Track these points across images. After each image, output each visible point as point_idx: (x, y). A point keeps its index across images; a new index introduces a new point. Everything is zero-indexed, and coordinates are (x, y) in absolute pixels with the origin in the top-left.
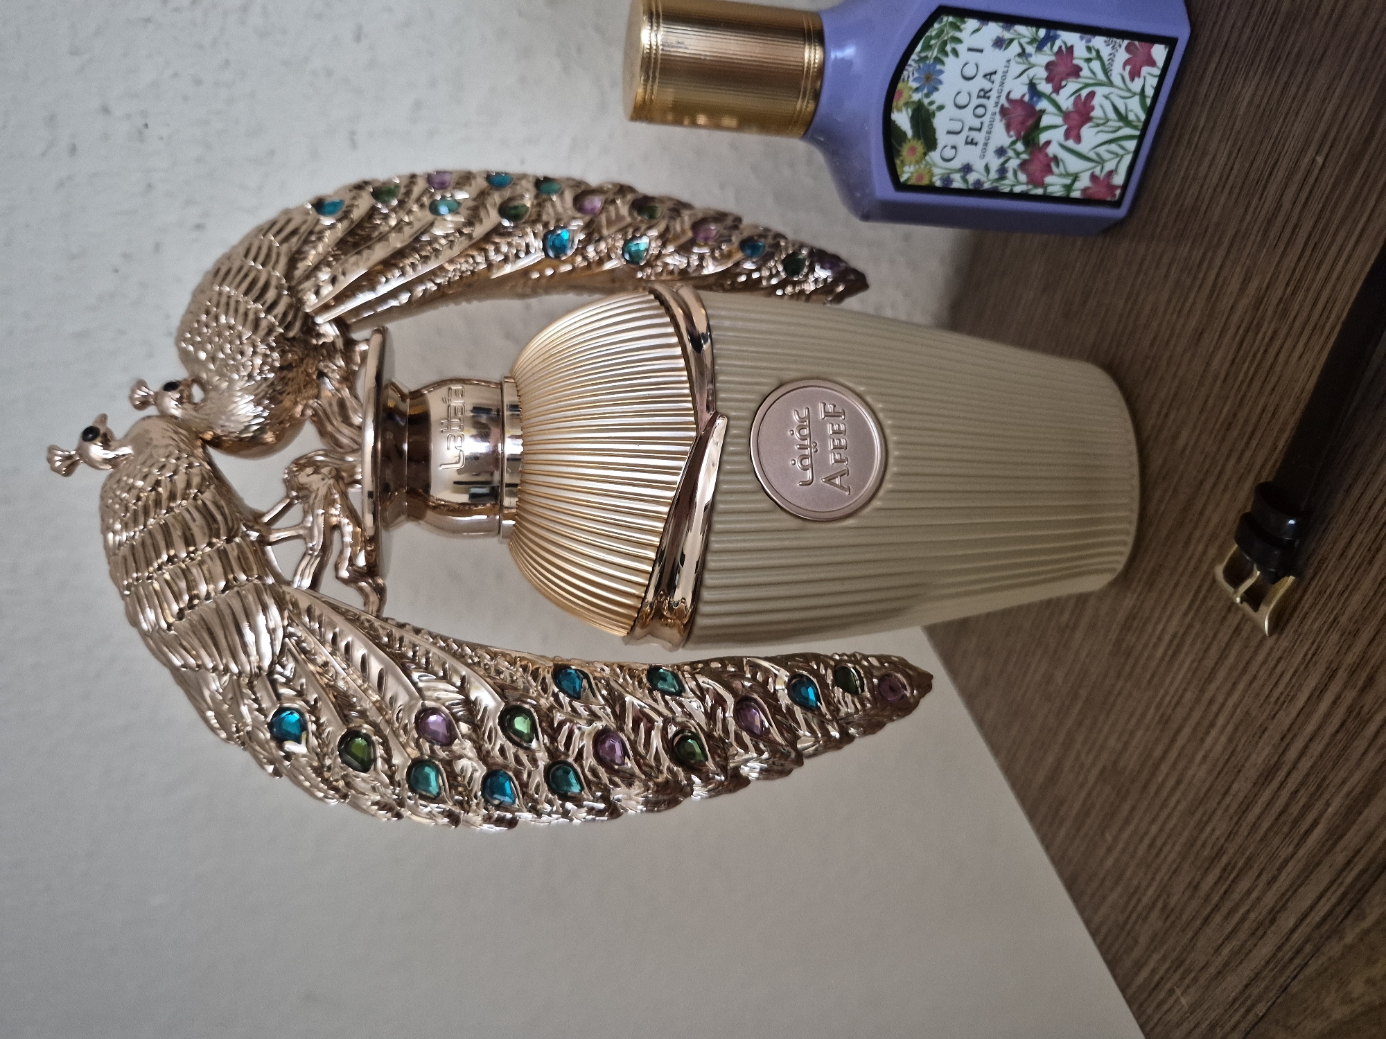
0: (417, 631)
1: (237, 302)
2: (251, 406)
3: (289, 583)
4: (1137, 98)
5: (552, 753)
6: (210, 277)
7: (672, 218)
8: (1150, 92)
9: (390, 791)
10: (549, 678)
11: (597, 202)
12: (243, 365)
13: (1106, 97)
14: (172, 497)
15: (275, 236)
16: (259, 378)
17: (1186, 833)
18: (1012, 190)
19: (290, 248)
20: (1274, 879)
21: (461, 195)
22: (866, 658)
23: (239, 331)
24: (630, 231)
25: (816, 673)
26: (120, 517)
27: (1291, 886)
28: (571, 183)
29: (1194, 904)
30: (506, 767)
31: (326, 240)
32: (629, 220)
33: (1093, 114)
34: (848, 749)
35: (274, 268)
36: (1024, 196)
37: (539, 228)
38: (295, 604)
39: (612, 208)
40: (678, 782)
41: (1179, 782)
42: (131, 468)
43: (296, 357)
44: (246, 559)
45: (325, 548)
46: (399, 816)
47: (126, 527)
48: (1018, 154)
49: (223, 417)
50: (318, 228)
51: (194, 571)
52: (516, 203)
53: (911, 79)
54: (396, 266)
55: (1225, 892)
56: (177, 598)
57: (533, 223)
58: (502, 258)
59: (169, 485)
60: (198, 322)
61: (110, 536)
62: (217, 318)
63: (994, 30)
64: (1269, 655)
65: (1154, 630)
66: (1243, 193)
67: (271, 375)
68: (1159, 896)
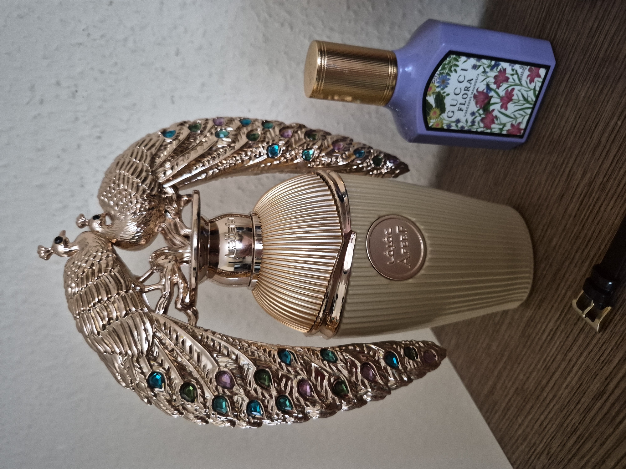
0: (214, 333)
1: (128, 178)
2: (136, 227)
3: (154, 311)
4: (532, 92)
5: (279, 391)
6: (114, 166)
7: (323, 140)
8: (538, 89)
9: (203, 411)
10: (276, 354)
11: (290, 132)
12: (132, 208)
13: (519, 91)
14: (100, 271)
15: (145, 147)
16: (139, 214)
17: (558, 420)
18: (477, 130)
19: (151, 153)
20: (603, 443)
21: (229, 129)
22: (417, 342)
23: (129, 192)
24: (305, 145)
25: (396, 350)
26: (74, 281)
27: (612, 447)
28: (277, 123)
29: (563, 452)
30: (257, 398)
31: (168, 149)
32: (304, 140)
33: (513, 98)
34: (411, 385)
35: (145, 162)
36: (482, 133)
37: (265, 144)
38: (157, 321)
39: (296, 135)
40: (336, 404)
41: (554, 396)
42: (79, 257)
43: (155, 204)
44: (135, 300)
45: (171, 294)
46: (207, 422)
47: (77, 285)
48: (480, 115)
49: (122, 232)
50: (164, 144)
51: (110, 306)
52: (254, 133)
53: (436, 82)
54: (200, 161)
55: (579, 448)
56: (102, 319)
57: (262, 142)
58: (248, 157)
59: (98, 265)
60: (110, 187)
61: (70, 289)
62: (119, 186)
63: (473, 61)
64: (598, 341)
65: (541, 327)
66: (582, 135)
67: (145, 213)
68: (545, 448)
